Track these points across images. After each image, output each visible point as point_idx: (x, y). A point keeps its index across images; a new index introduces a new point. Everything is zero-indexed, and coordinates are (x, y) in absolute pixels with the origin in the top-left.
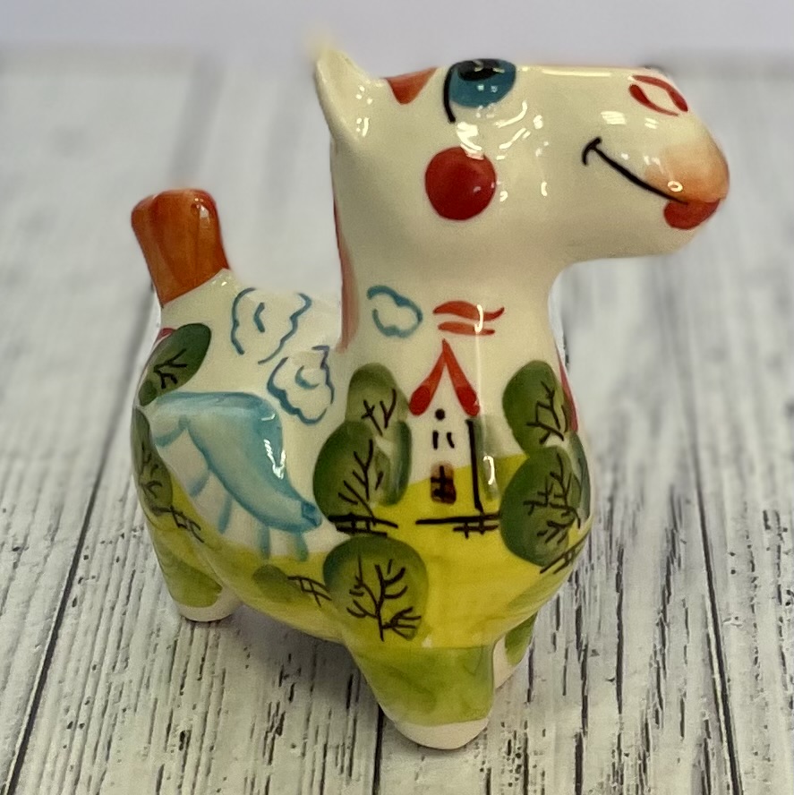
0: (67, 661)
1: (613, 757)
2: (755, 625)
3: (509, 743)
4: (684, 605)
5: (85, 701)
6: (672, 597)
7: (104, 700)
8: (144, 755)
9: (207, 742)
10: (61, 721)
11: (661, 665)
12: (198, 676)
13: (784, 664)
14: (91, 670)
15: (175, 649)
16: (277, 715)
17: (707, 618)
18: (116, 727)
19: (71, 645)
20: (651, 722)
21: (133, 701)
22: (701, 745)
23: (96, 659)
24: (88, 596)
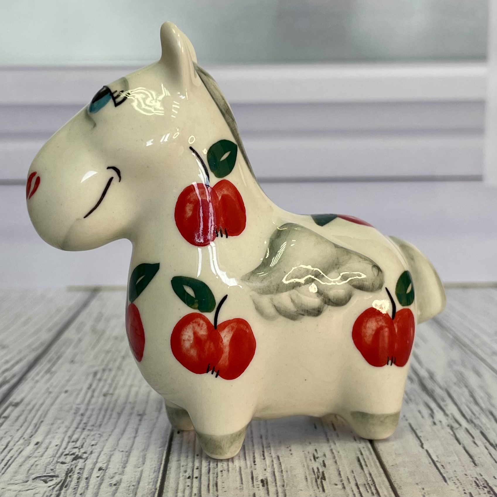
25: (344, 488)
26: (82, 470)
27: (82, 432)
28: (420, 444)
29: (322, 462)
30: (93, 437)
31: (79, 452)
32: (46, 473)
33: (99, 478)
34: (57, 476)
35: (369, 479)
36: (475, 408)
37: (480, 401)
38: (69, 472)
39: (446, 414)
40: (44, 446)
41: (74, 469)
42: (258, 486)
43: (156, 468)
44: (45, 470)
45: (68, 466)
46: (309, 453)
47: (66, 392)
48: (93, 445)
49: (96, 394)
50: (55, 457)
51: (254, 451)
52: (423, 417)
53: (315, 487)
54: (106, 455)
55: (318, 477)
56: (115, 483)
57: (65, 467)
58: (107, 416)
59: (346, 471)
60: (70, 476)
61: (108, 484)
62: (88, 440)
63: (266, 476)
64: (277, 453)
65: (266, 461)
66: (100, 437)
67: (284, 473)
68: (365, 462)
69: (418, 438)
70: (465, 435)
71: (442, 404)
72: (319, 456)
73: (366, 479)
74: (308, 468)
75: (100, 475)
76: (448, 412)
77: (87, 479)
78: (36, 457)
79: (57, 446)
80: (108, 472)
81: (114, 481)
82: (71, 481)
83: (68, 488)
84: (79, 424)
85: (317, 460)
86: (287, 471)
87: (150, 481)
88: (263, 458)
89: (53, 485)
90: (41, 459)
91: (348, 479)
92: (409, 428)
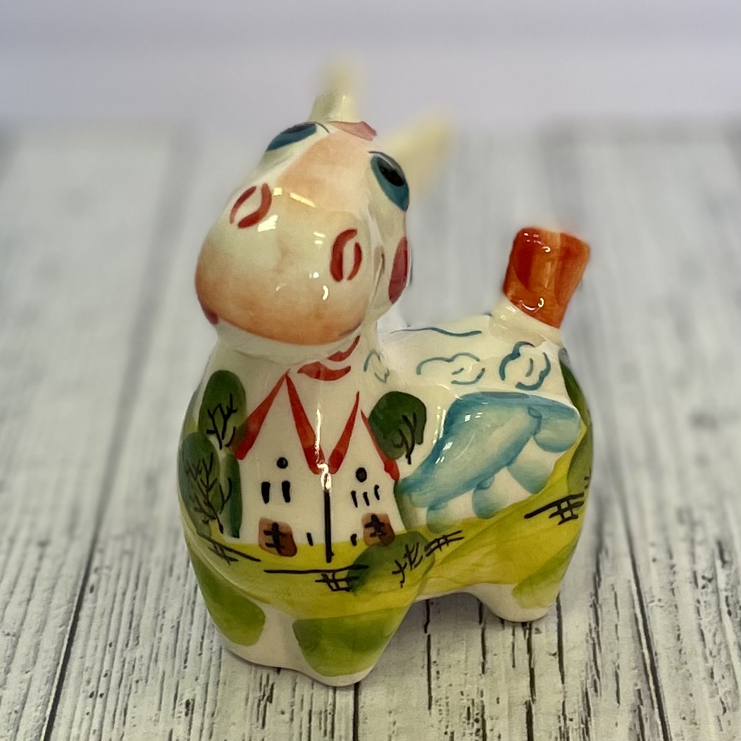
0: (87, 639)
1: (560, 721)
2: (676, 607)
3: (469, 708)
4: (613, 589)
5: (104, 673)
6: (602, 583)
7: (120, 672)
8: (155, 721)
9: (208, 710)
10: (84, 692)
11: (596, 640)
12: (199, 652)
13: (703, 640)
14: (108, 647)
15: (178, 628)
16: (268, 686)
17: (633, 601)
18: (131, 696)
19: (90, 626)
20: (591, 692)
21: (144, 675)
22: (635, 711)
23: (111, 638)
24: (103, 583)
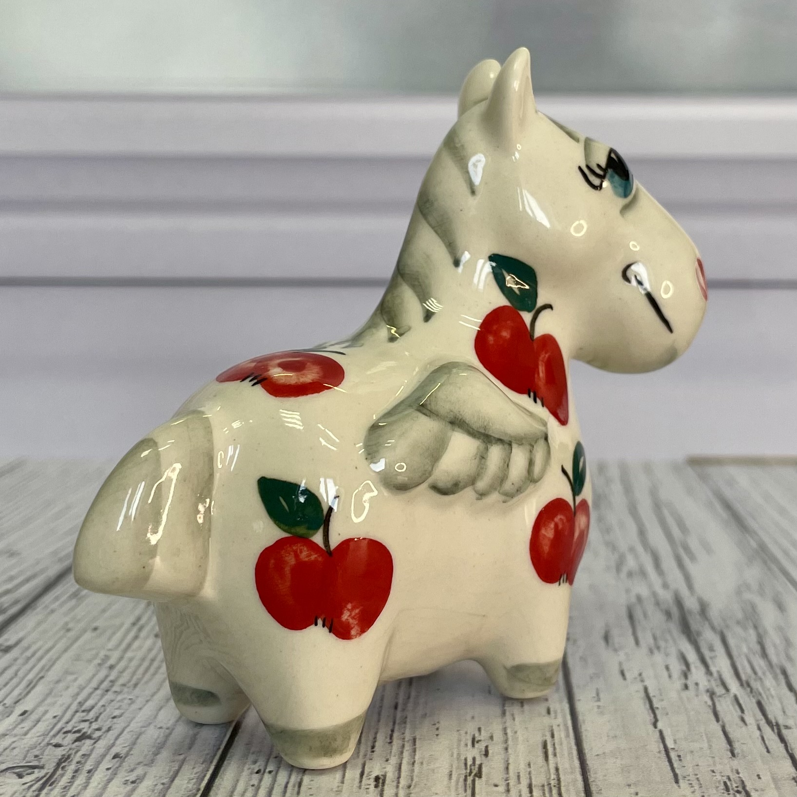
25: (508, 791)
26: (86, 757)
27: (102, 696)
28: (653, 720)
29: (484, 749)
30: (118, 705)
31: (90, 727)
32: (24, 762)
33: (110, 771)
34: (42, 767)
35: (553, 776)
36: (760, 663)
37: (771, 651)
38: (63, 760)
39: (709, 672)
40: (34, 717)
41: (72, 756)
42: (368, 787)
43: (209, 757)
44: (25, 757)
45: (64, 750)
46: (466, 733)
47: (95, 629)
48: (114, 717)
49: (143, 634)
50: (47, 735)
51: (377, 729)
52: (670, 676)
53: (461, 790)
54: (132, 733)
55: (471, 772)
56: (134, 779)
57: (59, 752)
58: (152, 670)
59: (518, 763)
60: (63, 768)
61: (124, 780)
62: (108, 710)
63: (385, 770)
64: (414, 733)
65: (392, 747)
66: (130, 704)
67: (416, 765)
68: (555, 749)
69: (652, 709)
70: (731, 707)
71: (707, 654)
72: (483, 739)
73: (548, 777)
74: (458, 758)
75: (113, 766)
76: (713, 669)
77: (89, 772)
78: (15, 736)
79: (55, 717)
80: (127, 761)
81: (132, 777)
82: (62, 775)
83: (56, 786)
84: (102, 682)
85: (476, 745)
86: (422, 763)
87: (192, 776)
88: (389, 741)
89: (31, 782)
90: (23, 739)
91: (519, 777)
92: (642, 694)
